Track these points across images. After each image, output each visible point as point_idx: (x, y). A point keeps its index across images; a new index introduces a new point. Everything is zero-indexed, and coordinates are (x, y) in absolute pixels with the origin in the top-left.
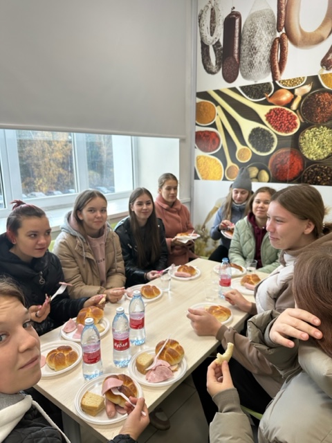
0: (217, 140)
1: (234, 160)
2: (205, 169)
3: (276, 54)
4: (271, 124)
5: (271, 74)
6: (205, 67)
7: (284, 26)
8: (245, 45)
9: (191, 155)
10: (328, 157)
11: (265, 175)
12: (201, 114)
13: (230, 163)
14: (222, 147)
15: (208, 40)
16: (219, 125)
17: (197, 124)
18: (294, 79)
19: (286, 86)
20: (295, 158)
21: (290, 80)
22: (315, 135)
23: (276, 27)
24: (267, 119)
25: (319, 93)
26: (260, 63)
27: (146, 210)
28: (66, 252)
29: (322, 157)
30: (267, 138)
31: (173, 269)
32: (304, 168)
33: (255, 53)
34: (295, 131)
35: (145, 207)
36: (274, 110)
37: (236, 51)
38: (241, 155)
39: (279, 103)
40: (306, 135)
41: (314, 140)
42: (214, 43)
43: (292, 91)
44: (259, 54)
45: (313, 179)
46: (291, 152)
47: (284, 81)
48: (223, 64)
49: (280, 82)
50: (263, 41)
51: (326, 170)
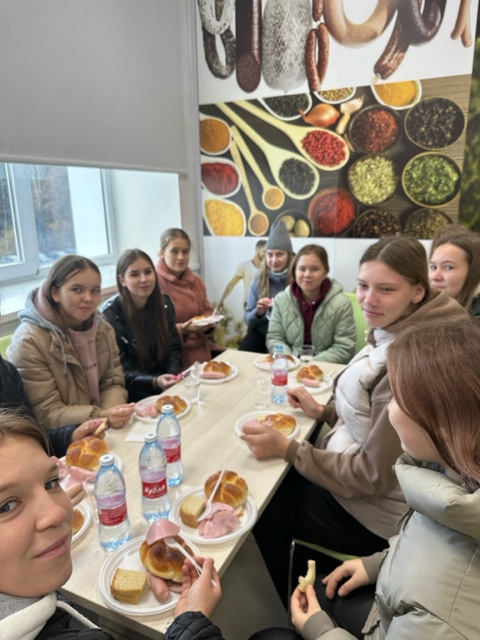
0: (233, 177)
1: (260, 206)
2: (219, 219)
3: (313, 53)
4: (310, 154)
5: (306, 82)
6: (211, 68)
7: (323, 12)
8: (268, 38)
9: (197, 199)
10: (388, 199)
11: (304, 227)
12: (208, 138)
13: (254, 211)
14: (242, 188)
15: (213, 27)
16: (235, 154)
17: (202, 153)
18: (339, 90)
19: (328, 99)
20: (344, 203)
21: (332, 91)
22: (369, 170)
23: (311, 13)
24: (304, 146)
25: (373, 111)
26: (291, 64)
27: (145, 282)
28: (34, 355)
29: (380, 200)
30: (305, 174)
31: (197, 369)
32: (356, 215)
33: (284, 50)
34: (343, 163)
35: (143, 278)
36: (313, 133)
37: (256, 46)
38: (270, 199)
39: (320, 124)
40: (358, 169)
41: (369, 177)
42: (223, 31)
43: (337, 107)
44: (289, 52)
45: (368, 231)
46: (339, 194)
47: (325, 92)
48: (237, 63)
49: (319, 93)
50: (295, 33)
51: (386, 217)
